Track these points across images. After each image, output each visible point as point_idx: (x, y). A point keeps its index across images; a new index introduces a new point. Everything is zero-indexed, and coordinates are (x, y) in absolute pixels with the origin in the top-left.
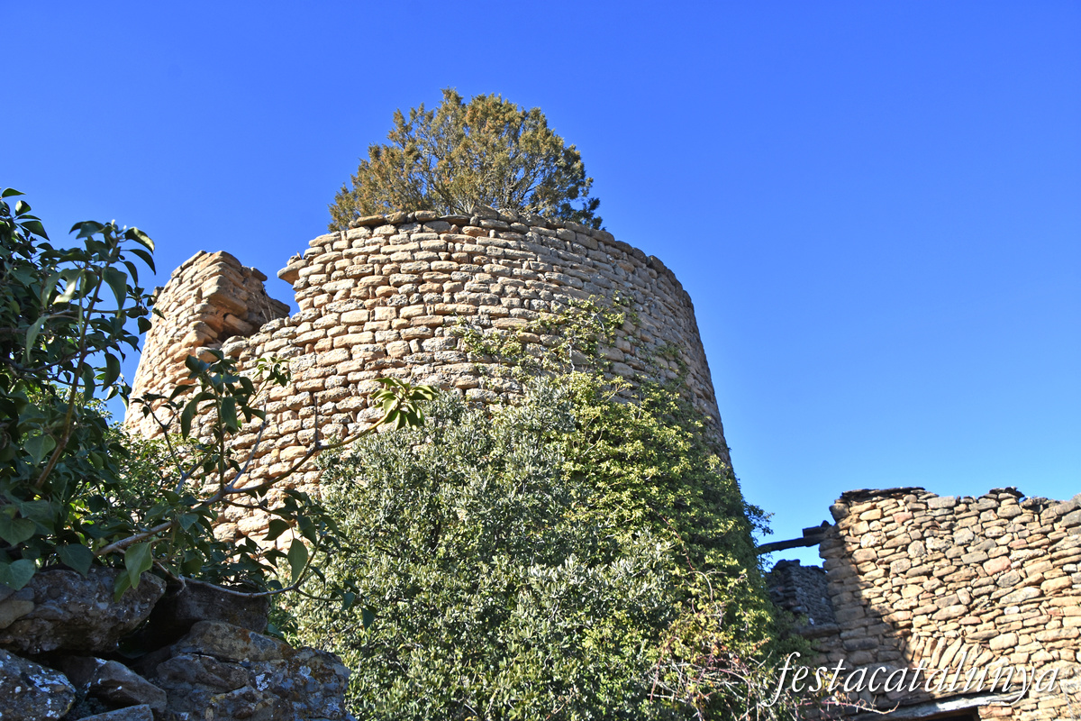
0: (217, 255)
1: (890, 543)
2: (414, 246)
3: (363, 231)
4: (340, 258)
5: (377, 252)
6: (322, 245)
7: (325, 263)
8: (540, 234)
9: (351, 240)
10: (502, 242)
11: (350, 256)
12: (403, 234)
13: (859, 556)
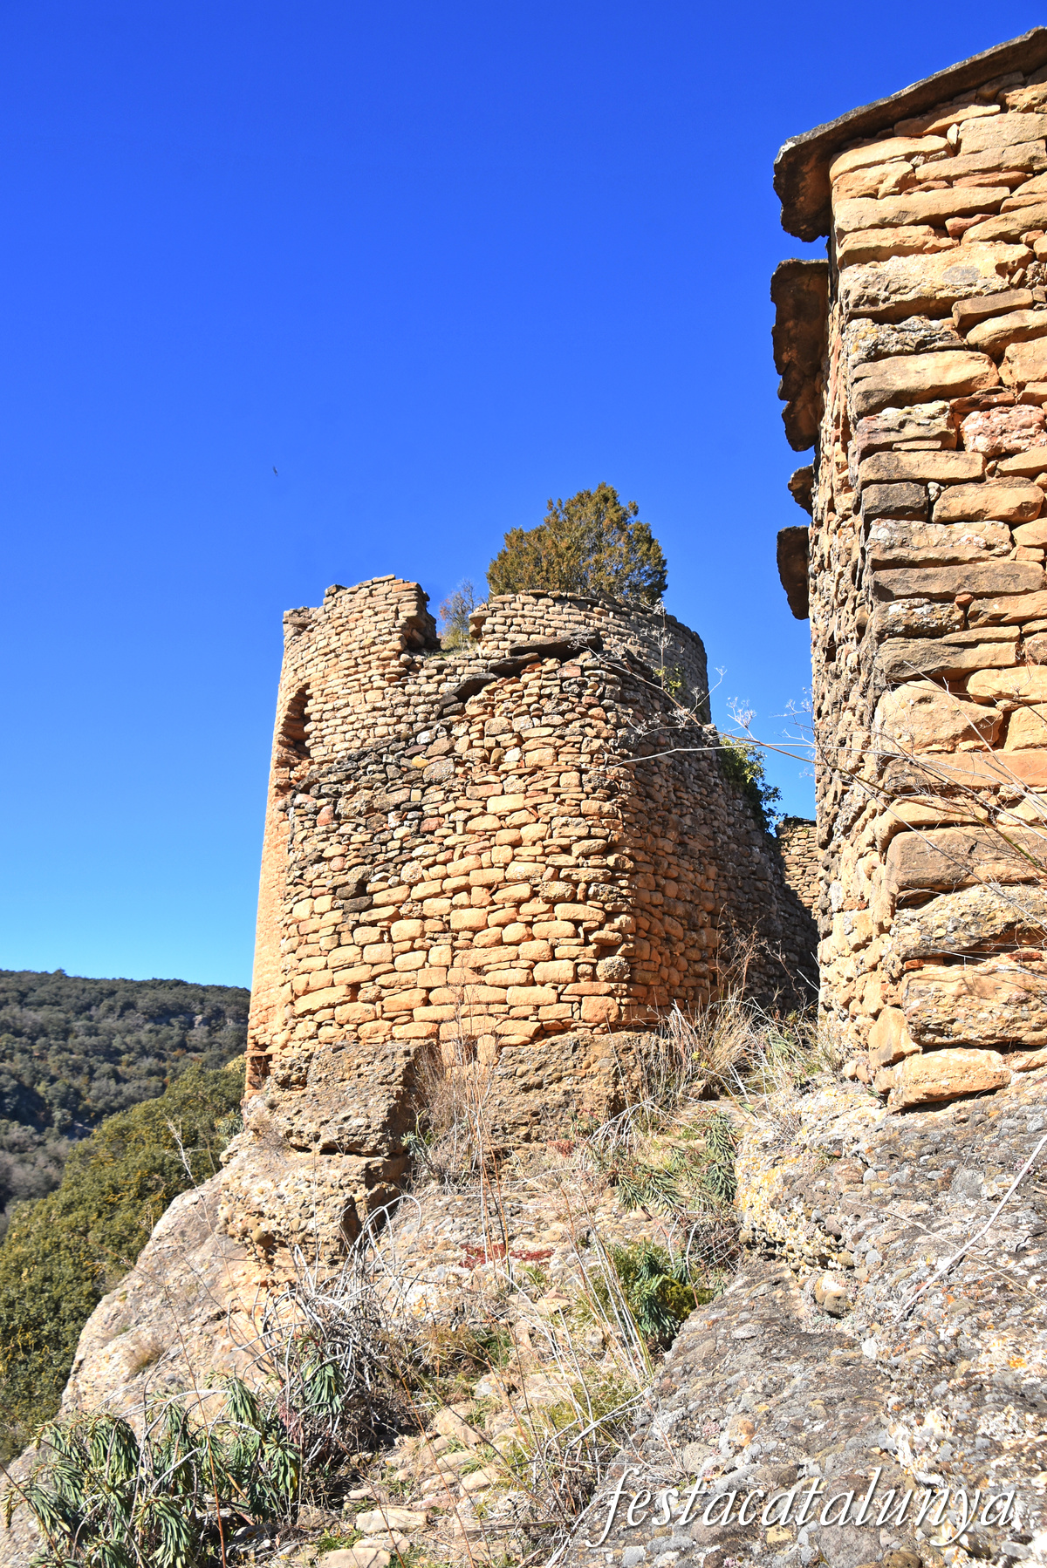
0: (413, 585)
1: (809, 855)
2: (565, 618)
3: (532, 599)
4: (516, 616)
5: (542, 618)
6: (503, 603)
7: (507, 617)
8: (638, 617)
9: (524, 604)
10: (617, 622)
11: (523, 616)
12: (558, 607)
13: (788, 859)
